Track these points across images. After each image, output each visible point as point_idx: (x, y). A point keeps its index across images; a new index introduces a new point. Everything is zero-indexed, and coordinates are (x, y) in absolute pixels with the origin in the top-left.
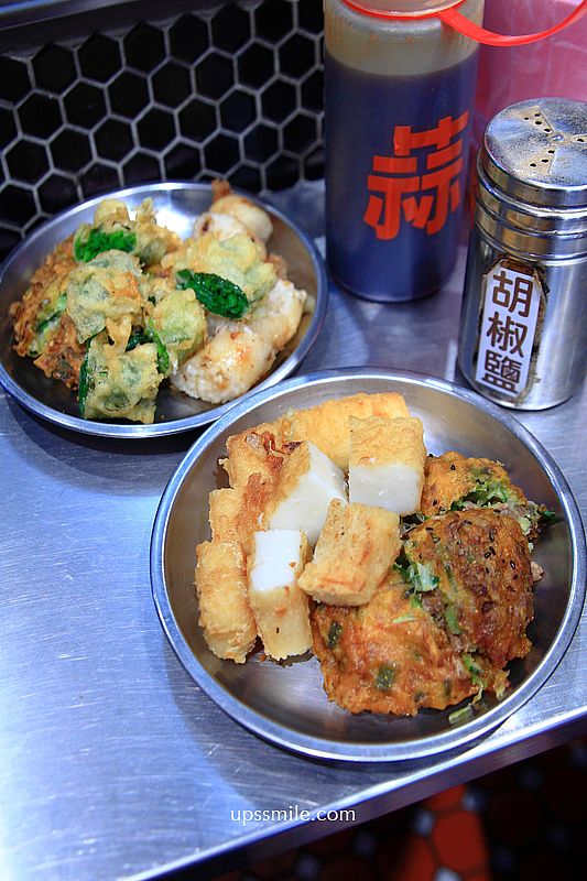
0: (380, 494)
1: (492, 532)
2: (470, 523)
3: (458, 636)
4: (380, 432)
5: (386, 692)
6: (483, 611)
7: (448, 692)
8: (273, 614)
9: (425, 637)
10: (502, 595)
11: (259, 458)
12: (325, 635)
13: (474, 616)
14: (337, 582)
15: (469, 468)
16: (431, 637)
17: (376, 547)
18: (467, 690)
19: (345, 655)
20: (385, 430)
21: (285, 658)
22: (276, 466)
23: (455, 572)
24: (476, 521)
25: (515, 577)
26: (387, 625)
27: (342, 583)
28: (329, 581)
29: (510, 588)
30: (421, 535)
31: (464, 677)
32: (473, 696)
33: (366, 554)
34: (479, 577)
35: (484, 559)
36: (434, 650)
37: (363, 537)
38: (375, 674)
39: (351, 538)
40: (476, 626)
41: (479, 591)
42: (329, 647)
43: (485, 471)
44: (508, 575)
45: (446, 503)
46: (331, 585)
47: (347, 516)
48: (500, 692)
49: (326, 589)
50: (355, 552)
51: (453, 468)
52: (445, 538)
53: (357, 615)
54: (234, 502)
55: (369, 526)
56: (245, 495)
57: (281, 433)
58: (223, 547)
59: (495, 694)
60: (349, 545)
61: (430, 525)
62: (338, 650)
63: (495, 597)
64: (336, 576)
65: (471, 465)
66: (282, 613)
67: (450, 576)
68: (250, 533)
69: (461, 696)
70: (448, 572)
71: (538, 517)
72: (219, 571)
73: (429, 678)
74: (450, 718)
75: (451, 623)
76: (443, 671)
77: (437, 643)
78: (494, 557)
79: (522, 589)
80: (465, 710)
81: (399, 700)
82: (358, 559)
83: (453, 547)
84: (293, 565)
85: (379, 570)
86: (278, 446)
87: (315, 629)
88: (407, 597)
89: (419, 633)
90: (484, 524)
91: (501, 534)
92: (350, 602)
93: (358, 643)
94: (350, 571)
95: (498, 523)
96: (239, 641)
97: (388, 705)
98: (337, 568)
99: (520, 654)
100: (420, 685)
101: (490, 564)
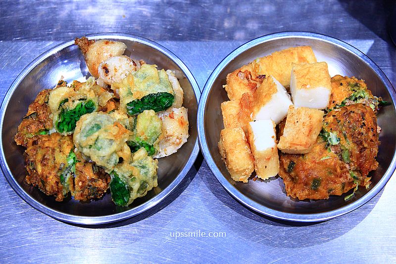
0: (310, 101)
1: (363, 116)
2: (354, 112)
3: (348, 164)
4: (309, 71)
5: (316, 190)
6: (361, 152)
7: (343, 188)
8: (265, 160)
9: (335, 165)
10: (369, 144)
11: (244, 84)
12: (286, 167)
13: (357, 154)
14: (298, 145)
15: (349, 84)
16: (337, 165)
17: (314, 127)
18: (352, 186)
19: (297, 175)
20: (311, 70)
21: (267, 179)
22: (254, 88)
23: (348, 135)
24: (356, 111)
25: (374, 135)
26: (318, 161)
27: (301, 145)
28: (294, 144)
29: (371, 140)
30: (330, 119)
31: (351, 181)
32: (354, 188)
33: (310, 131)
34: (359, 137)
35: (360, 128)
36: (339, 170)
37: (308, 123)
38: (311, 183)
39: (302, 124)
40: (358, 159)
41: (359, 143)
42: (288, 172)
43: (356, 85)
44: (371, 134)
45: (339, 102)
46: (296, 146)
47: (299, 113)
48: (367, 186)
49: (292, 148)
50: (305, 130)
51: (341, 84)
52: (342, 120)
53: (303, 158)
54: (235, 107)
55: (310, 117)
56: (240, 103)
57: (254, 71)
58: (235, 130)
59: (365, 187)
60: (301, 126)
61: (333, 113)
62: (293, 174)
63: (366, 145)
64: (297, 142)
65: (349, 82)
66: (269, 159)
67: (346, 138)
68: (247, 123)
69: (349, 188)
70: (345, 135)
71: (378, 103)
72: (235, 142)
73: (335, 182)
74: (345, 199)
75: (345, 158)
76: (341, 179)
77: (340, 167)
78: (365, 127)
79: (376, 140)
80: (351, 195)
81: (322, 193)
82: (307, 134)
83: (346, 124)
84: (273, 137)
85: (315, 137)
86: (254, 77)
87: (282, 164)
88: (327, 148)
89: (333, 163)
90: (360, 112)
91: (367, 116)
92: (302, 153)
93: (304, 170)
94: (303, 139)
95: (365, 111)
96: (247, 173)
97: (317, 196)
98: (297, 138)
99: (374, 168)
100: (331, 186)
101: (363, 130)
